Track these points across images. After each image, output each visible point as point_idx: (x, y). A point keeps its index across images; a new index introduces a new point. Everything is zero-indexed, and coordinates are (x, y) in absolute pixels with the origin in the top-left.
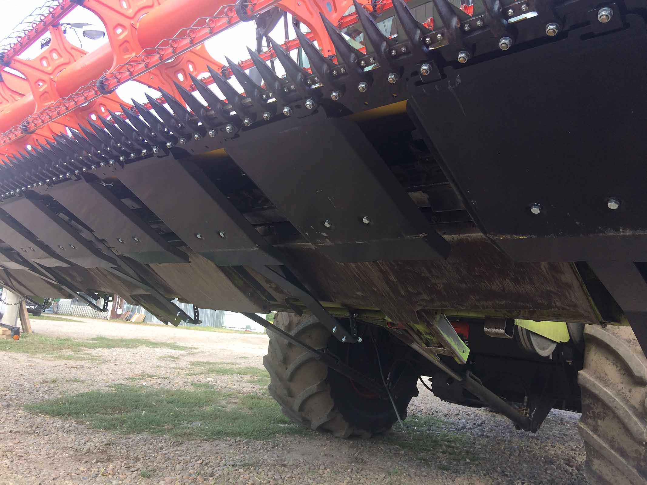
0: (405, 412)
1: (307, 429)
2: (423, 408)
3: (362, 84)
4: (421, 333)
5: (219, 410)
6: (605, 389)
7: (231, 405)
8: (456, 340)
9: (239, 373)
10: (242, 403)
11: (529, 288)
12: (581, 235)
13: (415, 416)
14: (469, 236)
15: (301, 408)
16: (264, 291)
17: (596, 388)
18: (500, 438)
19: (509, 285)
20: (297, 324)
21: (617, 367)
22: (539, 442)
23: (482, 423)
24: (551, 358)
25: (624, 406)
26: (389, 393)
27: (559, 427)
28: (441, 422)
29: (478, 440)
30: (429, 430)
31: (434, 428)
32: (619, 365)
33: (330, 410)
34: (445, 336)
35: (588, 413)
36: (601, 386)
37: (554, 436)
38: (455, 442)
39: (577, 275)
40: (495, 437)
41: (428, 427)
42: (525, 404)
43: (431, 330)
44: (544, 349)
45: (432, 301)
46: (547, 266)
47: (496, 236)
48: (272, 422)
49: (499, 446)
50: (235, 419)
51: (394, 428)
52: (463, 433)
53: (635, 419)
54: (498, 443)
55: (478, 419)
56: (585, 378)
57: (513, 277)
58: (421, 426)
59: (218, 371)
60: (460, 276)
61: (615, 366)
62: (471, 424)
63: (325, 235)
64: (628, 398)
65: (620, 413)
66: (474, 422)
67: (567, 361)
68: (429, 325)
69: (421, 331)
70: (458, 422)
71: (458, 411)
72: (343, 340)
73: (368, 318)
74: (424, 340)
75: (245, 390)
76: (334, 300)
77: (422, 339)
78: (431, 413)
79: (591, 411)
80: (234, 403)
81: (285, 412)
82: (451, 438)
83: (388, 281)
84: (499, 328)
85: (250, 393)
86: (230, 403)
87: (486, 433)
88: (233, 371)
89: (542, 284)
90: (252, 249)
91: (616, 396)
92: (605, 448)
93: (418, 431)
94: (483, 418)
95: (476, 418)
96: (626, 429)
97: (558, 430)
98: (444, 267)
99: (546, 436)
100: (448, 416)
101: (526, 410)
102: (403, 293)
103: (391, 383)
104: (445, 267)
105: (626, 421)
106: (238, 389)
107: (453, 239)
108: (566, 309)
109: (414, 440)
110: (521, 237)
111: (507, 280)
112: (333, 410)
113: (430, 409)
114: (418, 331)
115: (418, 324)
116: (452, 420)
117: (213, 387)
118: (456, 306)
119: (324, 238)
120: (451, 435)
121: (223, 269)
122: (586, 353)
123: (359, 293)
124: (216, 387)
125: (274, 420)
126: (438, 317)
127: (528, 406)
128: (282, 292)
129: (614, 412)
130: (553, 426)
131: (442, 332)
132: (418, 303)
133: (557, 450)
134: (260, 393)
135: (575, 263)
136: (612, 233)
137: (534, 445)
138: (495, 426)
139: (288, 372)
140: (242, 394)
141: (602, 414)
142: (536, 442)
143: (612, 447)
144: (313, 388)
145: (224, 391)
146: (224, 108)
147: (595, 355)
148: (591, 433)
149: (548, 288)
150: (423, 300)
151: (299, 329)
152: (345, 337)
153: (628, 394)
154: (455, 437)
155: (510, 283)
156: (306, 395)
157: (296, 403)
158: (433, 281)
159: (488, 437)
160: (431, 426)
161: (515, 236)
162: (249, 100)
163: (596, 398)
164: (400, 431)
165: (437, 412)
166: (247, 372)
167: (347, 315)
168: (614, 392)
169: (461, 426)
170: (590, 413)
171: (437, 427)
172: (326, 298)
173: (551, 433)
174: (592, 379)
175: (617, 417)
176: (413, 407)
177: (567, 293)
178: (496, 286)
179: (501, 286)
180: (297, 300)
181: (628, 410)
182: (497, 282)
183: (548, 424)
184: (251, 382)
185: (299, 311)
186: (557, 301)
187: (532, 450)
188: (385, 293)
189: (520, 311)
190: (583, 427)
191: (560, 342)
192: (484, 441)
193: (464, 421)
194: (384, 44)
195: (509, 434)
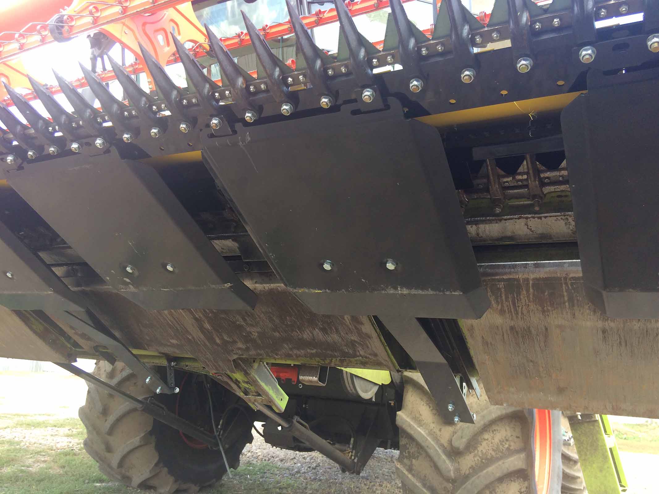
0: (238, 460)
1: (128, 486)
2: (260, 454)
3: (155, 129)
4: (239, 382)
5: (22, 471)
6: (419, 429)
7: (39, 464)
8: (274, 388)
9: (55, 426)
10: (53, 461)
11: (336, 337)
12: (367, 292)
13: (251, 464)
14: (278, 286)
15: (121, 464)
16: (68, 338)
17: (411, 428)
18: (332, 481)
19: (318, 334)
20: (122, 370)
21: (430, 407)
22: (368, 482)
23: (316, 466)
24: (374, 400)
25: (435, 445)
26: (219, 442)
27: (389, 465)
28: (276, 467)
29: (310, 484)
30: (262, 477)
31: (268, 475)
32: (431, 405)
33: (154, 464)
34: (263, 384)
35: (404, 453)
36: (416, 426)
37: (383, 475)
38: (286, 488)
39: (375, 326)
40: (327, 480)
41: (261, 475)
42: (351, 446)
43: (248, 379)
44: (366, 391)
45: (247, 349)
46: (349, 318)
47: (295, 288)
48: (87, 481)
49: (330, 489)
50: (42, 480)
51: (225, 478)
52: (297, 478)
53: (444, 457)
54: (330, 486)
55: (313, 462)
56: (402, 419)
57: (321, 326)
58: (255, 474)
59: (28, 425)
60: (273, 325)
61: (428, 407)
62: (306, 468)
63: (128, 280)
64: (439, 438)
65: (431, 452)
66: (309, 465)
67: (389, 402)
68: (246, 374)
69: (239, 380)
70: (293, 467)
71: (295, 455)
72: (158, 391)
73: (187, 366)
74: (243, 389)
75: (59, 446)
76: (147, 348)
77: (240, 388)
78: (267, 459)
79: (407, 452)
80: (43, 461)
81: (101, 468)
82: (284, 485)
83: (202, 329)
84: (313, 376)
85: (65, 449)
86: (38, 462)
87: (319, 476)
88: (48, 423)
89: (347, 333)
90: (46, 293)
91: (428, 436)
92: (418, 486)
93: (251, 480)
94: (318, 460)
95: (312, 461)
96: (436, 467)
97: (387, 468)
98: (257, 315)
99: (376, 476)
100: (284, 461)
101: (352, 452)
102: (218, 341)
103: (222, 431)
104: (259, 316)
105: (436, 459)
106: (52, 444)
107: (264, 288)
108: (368, 358)
109: (245, 490)
110: (317, 291)
111: (317, 330)
112: (156, 465)
113: (267, 454)
114: (236, 380)
115: (235, 373)
116: (287, 465)
117: (18, 443)
118: (271, 355)
119: (127, 284)
120: (285, 482)
121: (19, 314)
122: (404, 394)
123: (174, 341)
124: (22, 444)
125: (89, 479)
126: (256, 365)
127: (353, 448)
128: (89, 339)
129: (426, 452)
130: (384, 464)
131: (259, 381)
132: (234, 352)
133: (384, 489)
134: (76, 449)
135: (373, 316)
136: (392, 291)
137: (363, 485)
138: (329, 468)
139: (108, 425)
140: (54, 450)
141: (416, 453)
142: (365, 482)
143: (424, 485)
144: (136, 440)
145: (32, 448)
146: (5, 136)
147: (412, 396)
148: (406, 473)
149: (352, 338)
150: (239, 349)
151: (123, 376)
152: (160, 388)
153: (438, 433)
154: (288, 483)
155: (319, 332)
156: (127, 450)
157: (115, 460)
158: (248, 329)
159: (320, 480)
160: (265, 473)
161: (312, 290)
162: (32, 131)
163: (411, 438)
164: (231, 482)
165: (273, 457)
166: (65, 425)
167: (164, 363)
168: (427, 432)
169: (296, 470)
170: (406, 453)
171: (272, 474)
172: (139, 346)
173: (381, 471)
174: (408, 420)
175: (428, 457)
176: (249, 454)
177: (367, 342)
178: (306, 335)
179: (311, 335)
180: (105, 347)
181: (438, 449)
182: (307, 330)
183: (379, 463)
184: (68, 436)
185: (111, 359)
186: (361, 350)
187: (360, 490)
188: (200, 342)
189: (332, 359)
190: (399, 467)
191: (382, 384)
192: (316, 485)
193: (299, 465)
194: (175, 93)
195: (341, 476)
